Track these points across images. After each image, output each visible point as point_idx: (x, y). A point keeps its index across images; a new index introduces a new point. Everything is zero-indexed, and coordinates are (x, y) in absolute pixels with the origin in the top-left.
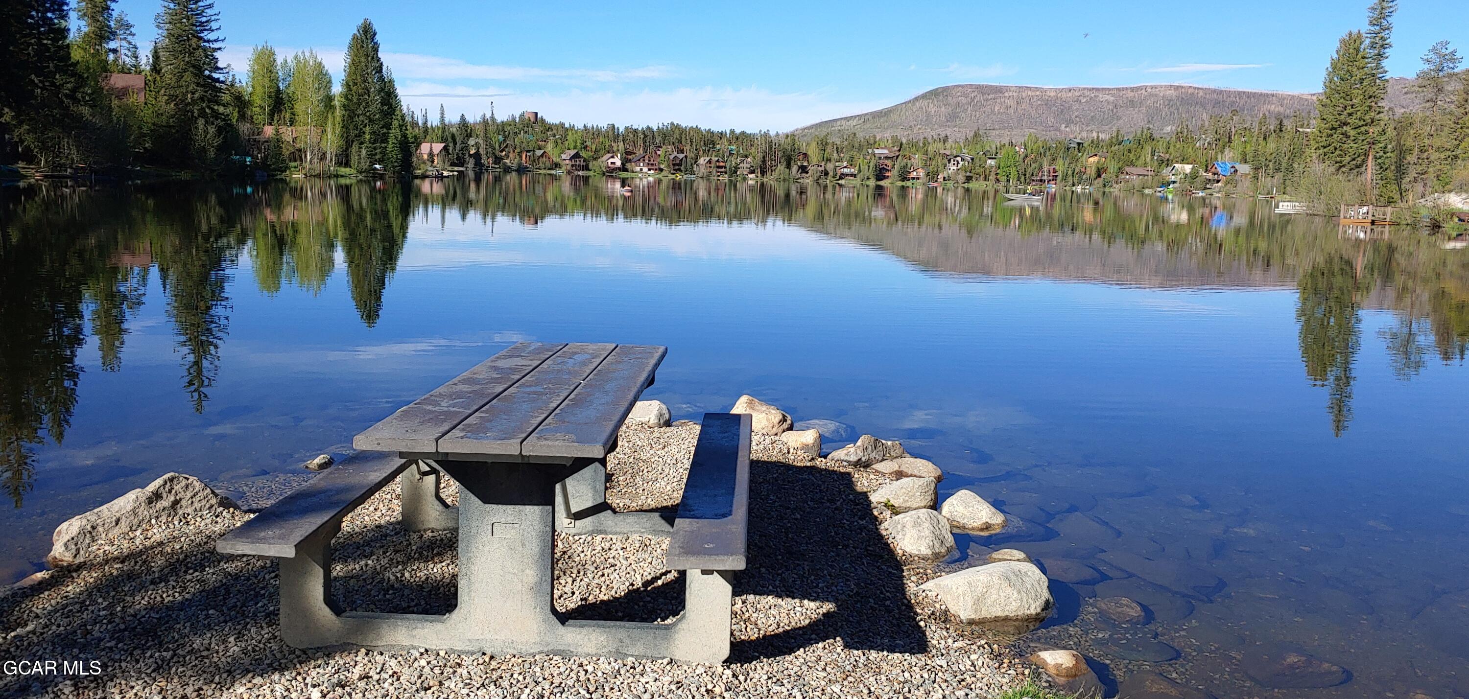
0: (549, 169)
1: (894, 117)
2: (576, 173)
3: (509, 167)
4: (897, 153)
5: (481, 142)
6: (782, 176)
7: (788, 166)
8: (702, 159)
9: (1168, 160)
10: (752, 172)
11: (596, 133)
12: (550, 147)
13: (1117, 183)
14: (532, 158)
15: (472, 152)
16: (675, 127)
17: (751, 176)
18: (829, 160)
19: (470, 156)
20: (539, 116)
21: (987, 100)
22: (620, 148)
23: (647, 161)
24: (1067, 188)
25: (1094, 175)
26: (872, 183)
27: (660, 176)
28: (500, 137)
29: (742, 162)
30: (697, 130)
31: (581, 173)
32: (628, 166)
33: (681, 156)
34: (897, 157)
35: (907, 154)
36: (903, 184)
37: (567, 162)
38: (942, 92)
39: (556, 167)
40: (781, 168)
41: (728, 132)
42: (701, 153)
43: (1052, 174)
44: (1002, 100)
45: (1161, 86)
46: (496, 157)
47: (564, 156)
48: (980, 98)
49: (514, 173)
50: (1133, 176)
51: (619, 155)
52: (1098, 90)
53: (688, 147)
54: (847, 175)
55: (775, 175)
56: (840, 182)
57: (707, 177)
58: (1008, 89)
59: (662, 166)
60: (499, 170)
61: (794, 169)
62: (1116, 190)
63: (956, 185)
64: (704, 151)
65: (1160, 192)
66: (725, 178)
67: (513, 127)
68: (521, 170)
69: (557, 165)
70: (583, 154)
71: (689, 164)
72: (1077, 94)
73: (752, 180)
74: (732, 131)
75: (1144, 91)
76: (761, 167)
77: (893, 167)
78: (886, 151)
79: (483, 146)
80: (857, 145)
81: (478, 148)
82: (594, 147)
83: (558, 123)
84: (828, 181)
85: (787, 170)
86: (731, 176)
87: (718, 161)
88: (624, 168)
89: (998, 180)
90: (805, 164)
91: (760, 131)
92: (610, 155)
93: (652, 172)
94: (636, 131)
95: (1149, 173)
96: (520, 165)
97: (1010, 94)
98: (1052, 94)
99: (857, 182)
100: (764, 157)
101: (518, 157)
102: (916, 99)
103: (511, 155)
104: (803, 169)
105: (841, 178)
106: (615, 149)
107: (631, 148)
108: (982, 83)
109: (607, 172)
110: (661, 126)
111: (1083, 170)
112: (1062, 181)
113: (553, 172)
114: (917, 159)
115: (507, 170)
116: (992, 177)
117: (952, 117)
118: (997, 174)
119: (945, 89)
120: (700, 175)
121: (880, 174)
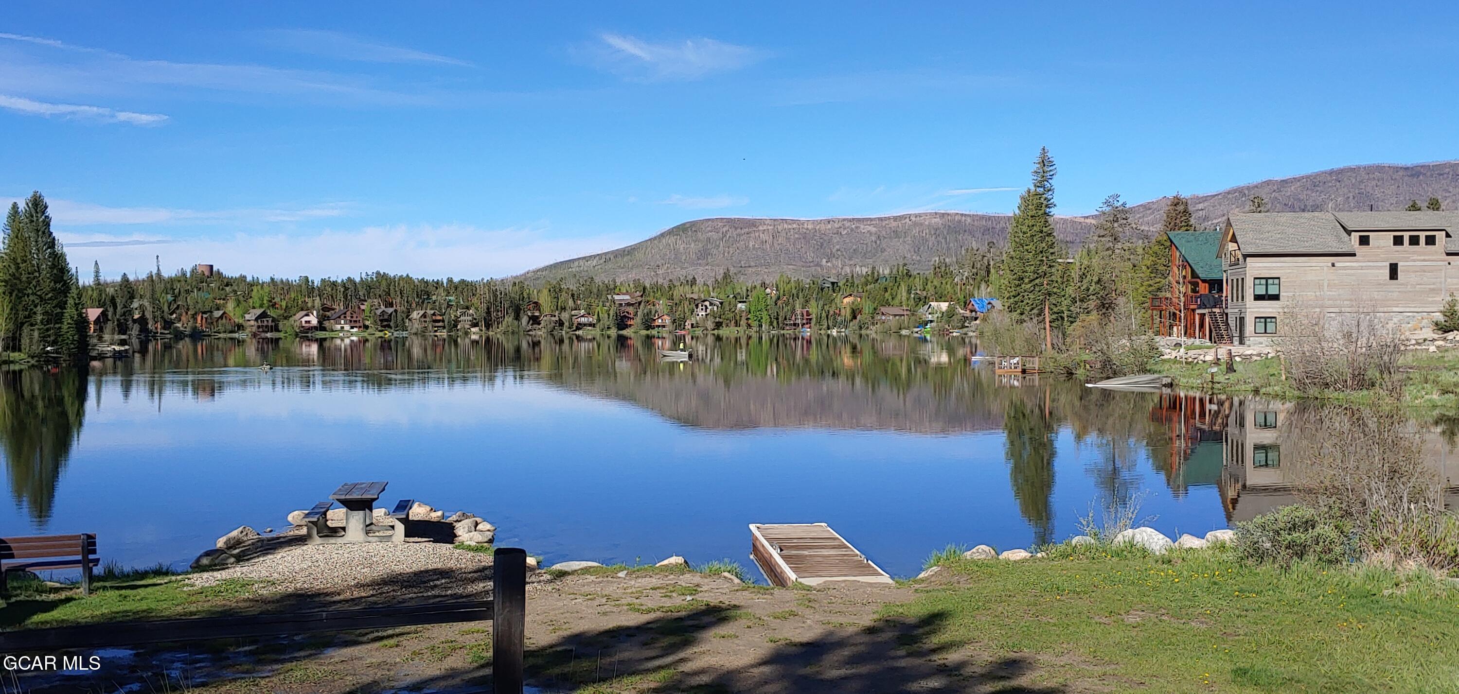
0: (231, 332)
1: (639, 255)
2: (263, 335)
3: (182, 332)
4: (639, 299)
5: (146, 304)
6: (510, 329)
7: (517, 317)
8: (415, 313)
9: (925, 297)
10: (475, 325)
11: (285, 287)
12: (230, 306)
13: (873, 324)
14: (209, 321)
15: (136, 317)
16: (382, 277)
17: (473, 330)
18: (564, 309)
19: (134, 321)
20: (215, 269)
21: (739, 235)
22: (316, 304)
23: (349, 318)
24: (822, 332)
25: (849, 317)
26: (613, 332)
27: (366, 334)
28: (169, 296)
29: (463, 314)
30: (408, 279)
31: (269, 335)
32: (326, 324)
33: (390, 310)
34: (640, 303)
35: (651, 299)
36: (648, 332)
37: (252, 323)
38: (691, 227)
39: (239, 329)
40: (509, 319)
41: (445, 281)
42: (414, 305)
43: (805, 317)
44: (757, 234)
45: (926, 214)
46: (165, 321)
47: (247, 317)
48: (733, 233)
49: (187, 339)
50: (890, 317)
51: (315, 313)
52: (859, 220)
53: (398, 300)
54: (585, 325)
55: (502, 328)
56: (577, 333)
57: (422, 334)
58: (762, 222)
59: (367, 323)
60: (169, 336)
61: (524, 320)
62: (872, 332)
63: (705, 332)
64: (417, 304)
65: (917, 332)
66: (444, 334)
67: (183, 283)
68: (196, 336)
69: (240, 327)
70: (271, 313)
71: (399, 318)
72: (836, 225)
73: (475, 334)
74: (450, 280)
75: (907, 220)
76: (485, 319)
77: (636, 314)
78: (627, 297)
79: (149, 308)
80: (595, 291)
81: (144, 312)
82: (284, 304)
83: (238, 276)
84: (564, 332)
85: (516, 322)
86: (450, 331)
87: (434, 314)
88: (321, 327)
89: (749, 326)
90: (537, 314)
91: (483, 279)
92: (304, 313)
93: (355, 330)
94: (334, 284)
95: (905, 313)
96: (194, 328)
97: (765, 227)
98: (810, 227)
99: (596, 332)
100: (488, 309)
101: (192, 321)
102: (662, 235)
103: (183, 318)
104: (535, 320)
105: (578, 329)
106: (310, 305)
107: (329, 304)
108: (733, 217)
109: (301, 332)
110: (364, 276)
111: (837, 311)
112: (815, 325)
113: (236, 335)
114: (662, 305)
115: (179, 336)
116: (743, 322)
117: (704, 254)
118: (748, 319)
119: (693, 224)
120: (414, 331)
121: (622, 322)
